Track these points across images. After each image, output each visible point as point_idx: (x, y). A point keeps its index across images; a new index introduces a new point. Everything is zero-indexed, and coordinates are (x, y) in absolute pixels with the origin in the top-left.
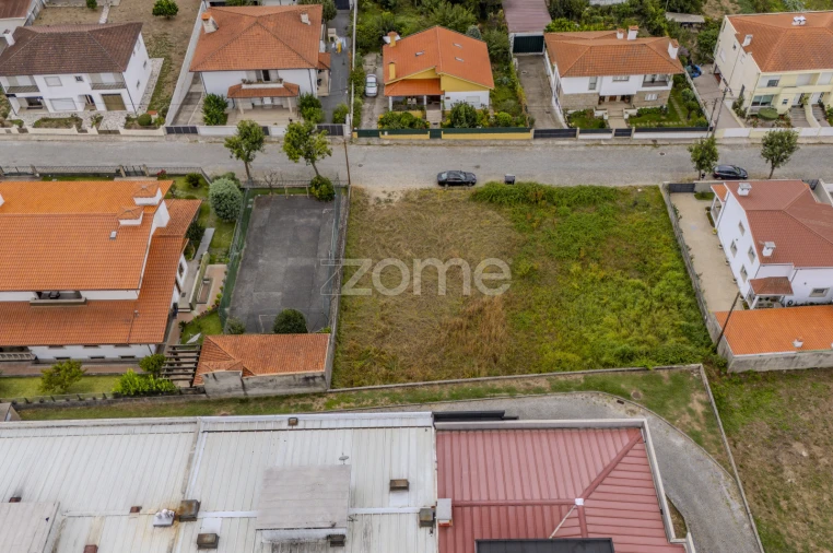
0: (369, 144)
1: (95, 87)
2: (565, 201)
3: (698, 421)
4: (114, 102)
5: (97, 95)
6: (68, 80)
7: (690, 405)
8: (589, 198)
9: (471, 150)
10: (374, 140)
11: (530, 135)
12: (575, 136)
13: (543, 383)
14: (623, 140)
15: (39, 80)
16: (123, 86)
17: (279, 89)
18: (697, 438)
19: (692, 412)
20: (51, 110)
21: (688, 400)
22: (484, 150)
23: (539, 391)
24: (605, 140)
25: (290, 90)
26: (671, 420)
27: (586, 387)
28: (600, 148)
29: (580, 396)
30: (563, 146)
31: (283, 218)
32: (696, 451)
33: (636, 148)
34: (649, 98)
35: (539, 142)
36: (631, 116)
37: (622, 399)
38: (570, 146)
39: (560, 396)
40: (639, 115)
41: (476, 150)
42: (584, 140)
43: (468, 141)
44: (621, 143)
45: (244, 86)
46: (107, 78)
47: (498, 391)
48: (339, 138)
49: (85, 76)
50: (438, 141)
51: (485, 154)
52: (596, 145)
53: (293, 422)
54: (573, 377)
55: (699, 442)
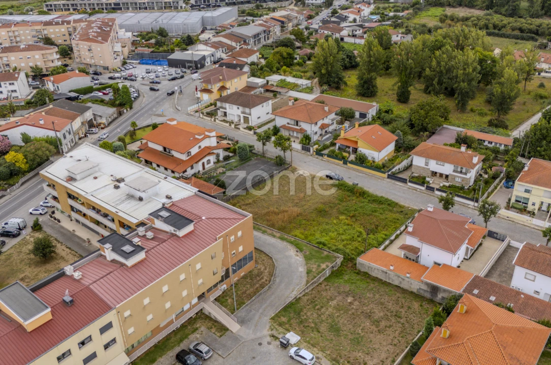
0: (317, 158)
1: (243, 113)
2: (369, 198)
3: (317, 269)
4: (246, 120)
5: (242, 115)
6: (235, 107)
7: (321, 264)
8: (380, 201)
9: (354, 172)
10: (321, 158)
11: (386, 175)
12: (406, 183)
13: (278, 235)
14: (429, 192)
15: (227, 105)
16: (250, 114)
17: (298, 129)
18: (309, 272)
19: (319, 266)
20: (228, 118)
21: (323, 263)
22: (361, 174)
23: (274, 236)
24: (420, 189)
25: (302, 131)
26: (307, 264)
27: (291, 243)
28: (414, 191)
29: (285, 243)
30: (398, 185)
31: (258, 165)
32: (304, 274)
33: (432, 197)
34: (457, 179)
35: (389, 180)
36: (444, 186)
37: (298, 250)
38: (401, 186)
39: (279, 241)
40: (449, 187)
41: (357, 173)
42: (410, 186)
43: (358, 169)
44: (427, 193)
45: (287, 125)
46: (247, 110)
47: (261, 230)
48: (308, 153)
49: (240, 107)
50: (345, 166)
51: (359, 176)
52: (415, 190)
53: (166, 178)
54: (291, 238)
55: (308, 273)
